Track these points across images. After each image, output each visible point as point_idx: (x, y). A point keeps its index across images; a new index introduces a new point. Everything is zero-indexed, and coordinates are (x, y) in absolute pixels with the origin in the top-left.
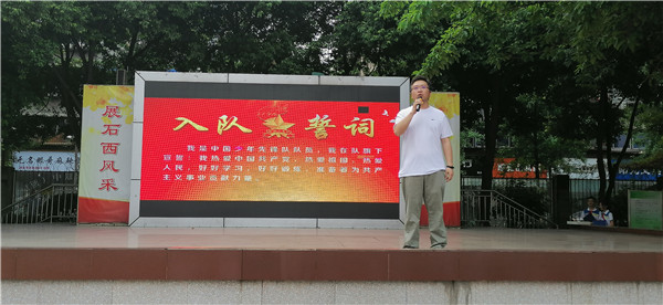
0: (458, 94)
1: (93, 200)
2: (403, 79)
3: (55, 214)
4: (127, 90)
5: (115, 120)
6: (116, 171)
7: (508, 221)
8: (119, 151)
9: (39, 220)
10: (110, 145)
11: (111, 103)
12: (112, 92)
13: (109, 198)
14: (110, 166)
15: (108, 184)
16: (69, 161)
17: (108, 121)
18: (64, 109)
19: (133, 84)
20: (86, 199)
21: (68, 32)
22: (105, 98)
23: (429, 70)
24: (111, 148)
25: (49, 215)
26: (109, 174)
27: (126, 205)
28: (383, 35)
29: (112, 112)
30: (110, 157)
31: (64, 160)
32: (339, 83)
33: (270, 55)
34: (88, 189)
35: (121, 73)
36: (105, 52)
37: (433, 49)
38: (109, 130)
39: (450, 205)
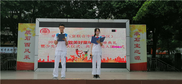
0: (145, 25)
1: (22, 62)
2: (127, 20)
3: (8, 67)
4: (33, 25)
5: (29, 35)
6: (29, 52)
7: (161, 69)
8: (30, 46)
9: (3, 70)
10: (27, 44)
11: (28, 29)
12: (28, 25)
13: (27, 62)
14: (27, 51)
15: (27, 57)
16: (11, 50)
17: (26, 35)
18: (11, 32)
19: (35, 23)
20: (20, 62)
21: (14, 5)
22: (26, 28)
23: (138, 16)
24: (27, 45)
25: (6, 68)
26: (27, 53)
27: (33, 64)
28: (120, 5)
29: (28, 32)
30: (27, 48)
31: (10, 49)
32: (105, 22)
33: (81, 13)
34: (20, 59)
35: (30, 19)
36: (24, 13)
37: (140, 9)
38: (27, 38)
39: (144, 63)
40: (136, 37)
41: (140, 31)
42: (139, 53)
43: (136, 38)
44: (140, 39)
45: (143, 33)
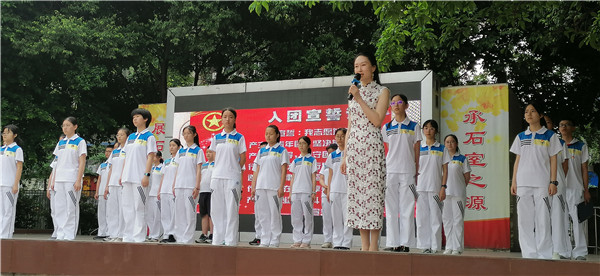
0: (505, 86)
2: (425, 72)
5: (161, 137)
11: (159, 120)
12: (160, 110)
22: (155, 116)
29: (159, 129)
39: (497, 222)
40: (471, 128)
41: (485, 106)
42: (482, 186)
43: (472, 134)
44: (485, 137)
45: (495, 114)
